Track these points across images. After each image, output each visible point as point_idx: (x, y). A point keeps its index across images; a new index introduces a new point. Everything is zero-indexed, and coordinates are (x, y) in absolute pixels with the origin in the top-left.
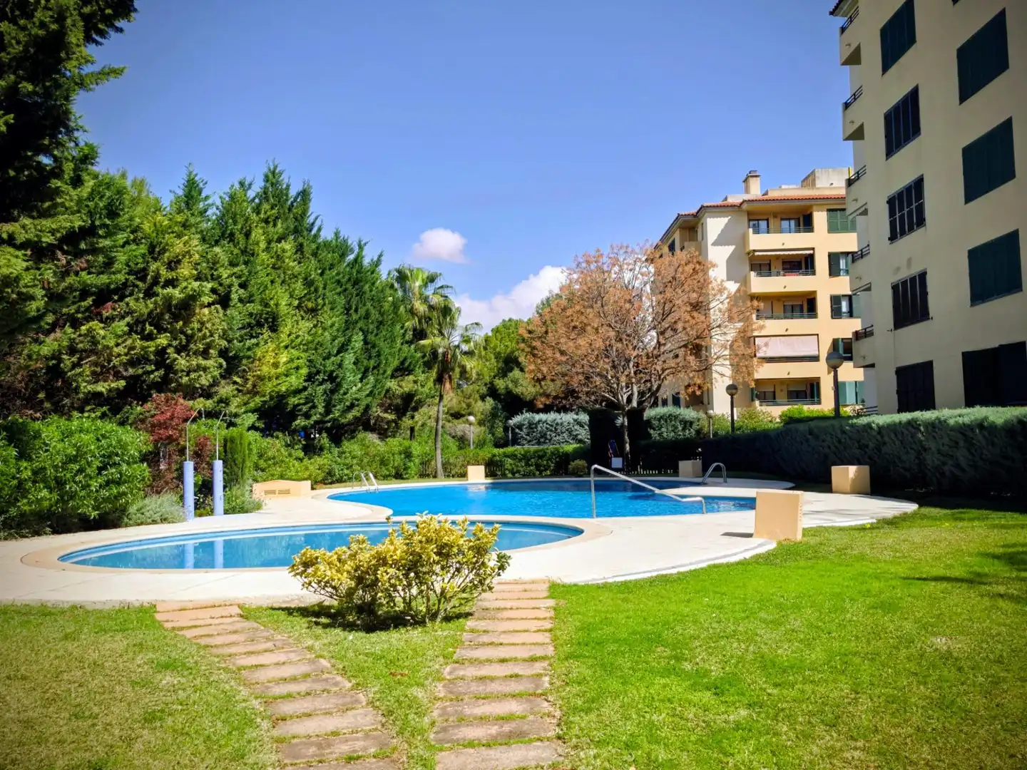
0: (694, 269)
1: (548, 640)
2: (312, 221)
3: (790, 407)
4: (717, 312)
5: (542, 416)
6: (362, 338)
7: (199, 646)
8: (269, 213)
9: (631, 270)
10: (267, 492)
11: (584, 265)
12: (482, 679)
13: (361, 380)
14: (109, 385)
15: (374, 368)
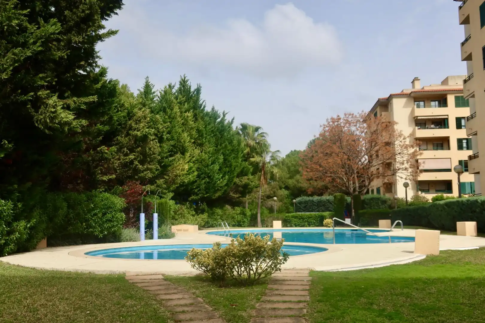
0: (386, 125)
1: (307, 294)
2: (201, 103)
3: (437, 195)
4: (399, 146)
5: (311, 198)
6: (223, 157)
7: (144, 290)
8: (181, 99)
9: (355, 126)
10: (178, 230)
11: (331, 123)
12: (274, 309)
13: (222, 177)
14: (109, 177)
15: (228, 172)
